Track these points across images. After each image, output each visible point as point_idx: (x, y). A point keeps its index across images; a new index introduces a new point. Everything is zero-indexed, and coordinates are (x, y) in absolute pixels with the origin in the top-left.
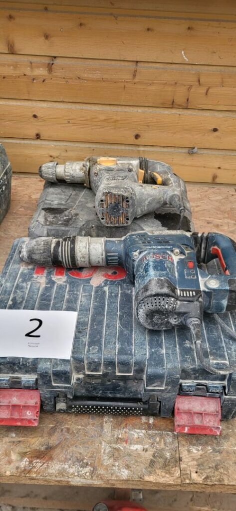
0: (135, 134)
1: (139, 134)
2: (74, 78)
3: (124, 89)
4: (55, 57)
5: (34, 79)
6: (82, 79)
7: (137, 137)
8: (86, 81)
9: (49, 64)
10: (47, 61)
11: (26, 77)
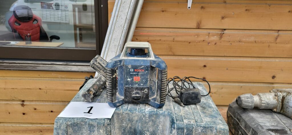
0: (272, 75)
1: (275, 75)
2: (236, 42)
3: (269, 47)
4: (225, 30)
5: (209, 43)
6: (241, 42)
7: (274, 77)
8: (243, 43)
9: (221, 34)
10: (219, 32)
11: (204, 42)
